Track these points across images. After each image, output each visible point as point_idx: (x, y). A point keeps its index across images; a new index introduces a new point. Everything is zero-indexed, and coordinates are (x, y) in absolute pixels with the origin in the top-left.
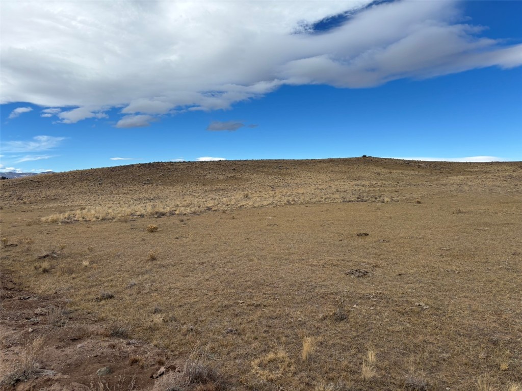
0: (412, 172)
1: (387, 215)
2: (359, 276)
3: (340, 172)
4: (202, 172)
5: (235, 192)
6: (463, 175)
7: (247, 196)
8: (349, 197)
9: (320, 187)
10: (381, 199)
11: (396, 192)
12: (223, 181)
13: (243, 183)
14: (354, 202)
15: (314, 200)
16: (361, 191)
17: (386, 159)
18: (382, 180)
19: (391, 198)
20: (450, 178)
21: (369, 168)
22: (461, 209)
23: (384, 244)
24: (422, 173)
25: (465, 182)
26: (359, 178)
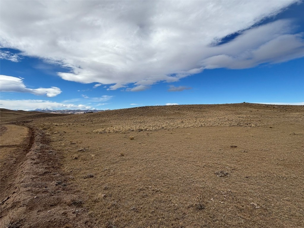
0: (270, 111)
1: (251, 135)
2: (221, 176)
3: (231, 110)
4: (164, 110)
5: (178, 120)
6: (299, 112)
7: (182, 122)
8: (234, 123)
9: (220, 118)
10: (250, 125)
11: (259, 121)
12: (174, 114)
13: (182, 116)
14: (235, 126)
15: (214, 125)
16: (240, 120)
17: (255, 104)
18: (253, 114)
19: (256, 125)
20: (291, 114)
21: (246, 109)
22: (296, 133)
23: (244, 153)
24: (276, 111)
25: (300, 116)
26: (241, 114)
